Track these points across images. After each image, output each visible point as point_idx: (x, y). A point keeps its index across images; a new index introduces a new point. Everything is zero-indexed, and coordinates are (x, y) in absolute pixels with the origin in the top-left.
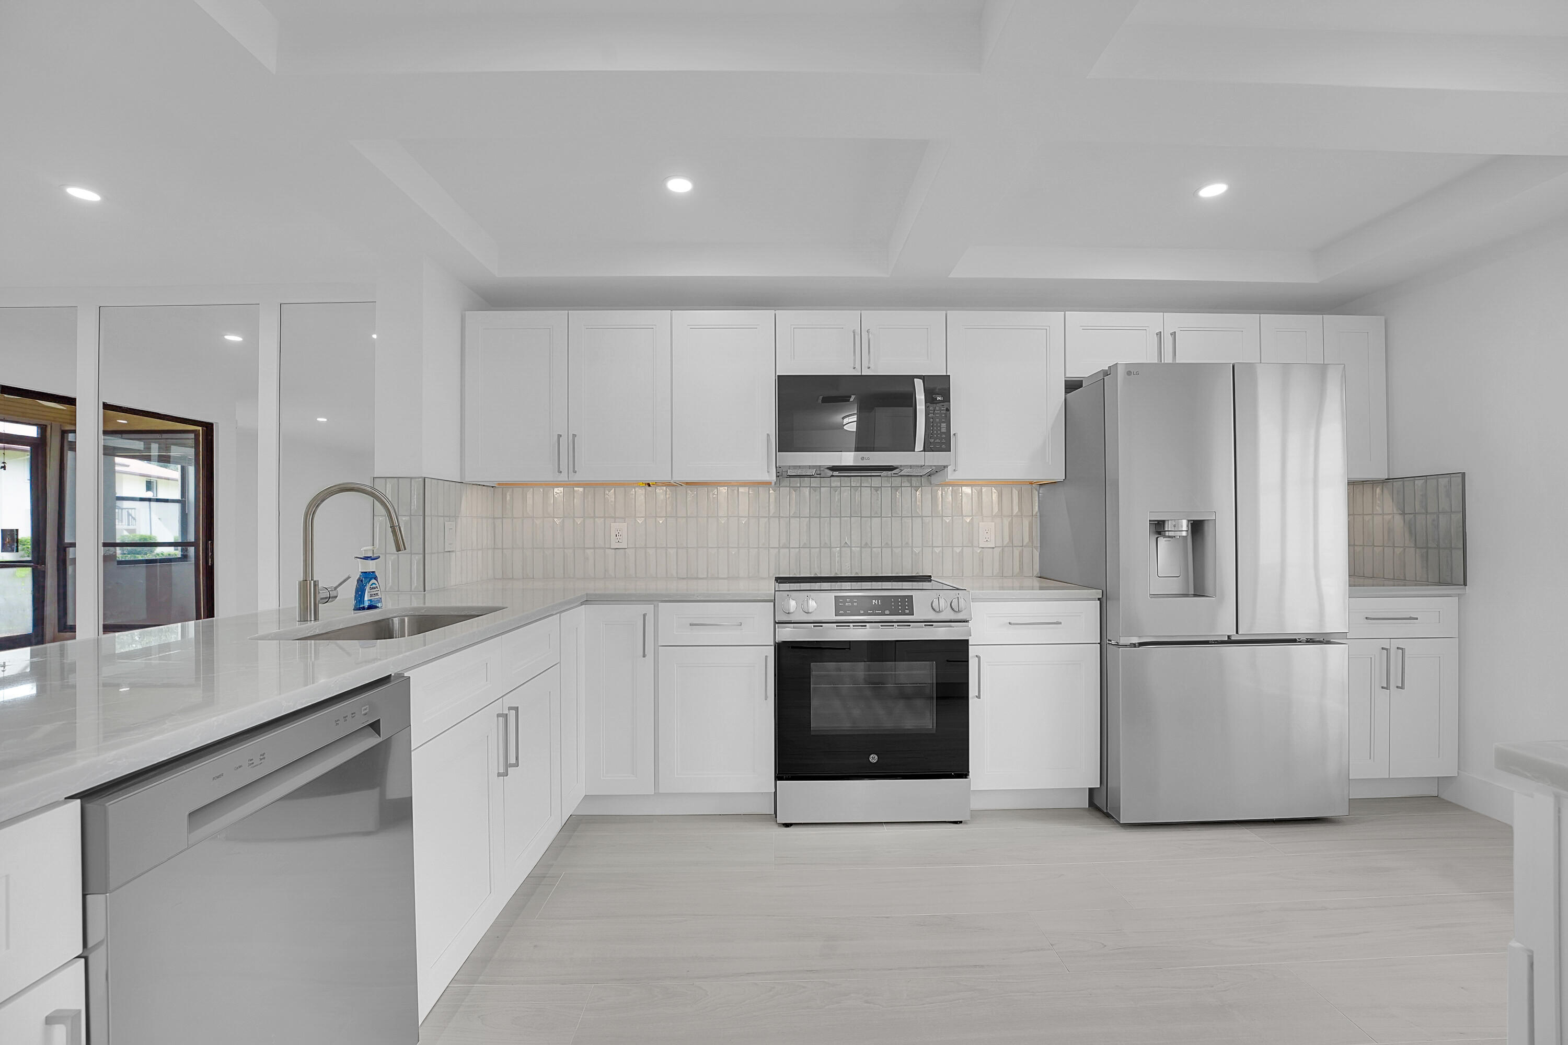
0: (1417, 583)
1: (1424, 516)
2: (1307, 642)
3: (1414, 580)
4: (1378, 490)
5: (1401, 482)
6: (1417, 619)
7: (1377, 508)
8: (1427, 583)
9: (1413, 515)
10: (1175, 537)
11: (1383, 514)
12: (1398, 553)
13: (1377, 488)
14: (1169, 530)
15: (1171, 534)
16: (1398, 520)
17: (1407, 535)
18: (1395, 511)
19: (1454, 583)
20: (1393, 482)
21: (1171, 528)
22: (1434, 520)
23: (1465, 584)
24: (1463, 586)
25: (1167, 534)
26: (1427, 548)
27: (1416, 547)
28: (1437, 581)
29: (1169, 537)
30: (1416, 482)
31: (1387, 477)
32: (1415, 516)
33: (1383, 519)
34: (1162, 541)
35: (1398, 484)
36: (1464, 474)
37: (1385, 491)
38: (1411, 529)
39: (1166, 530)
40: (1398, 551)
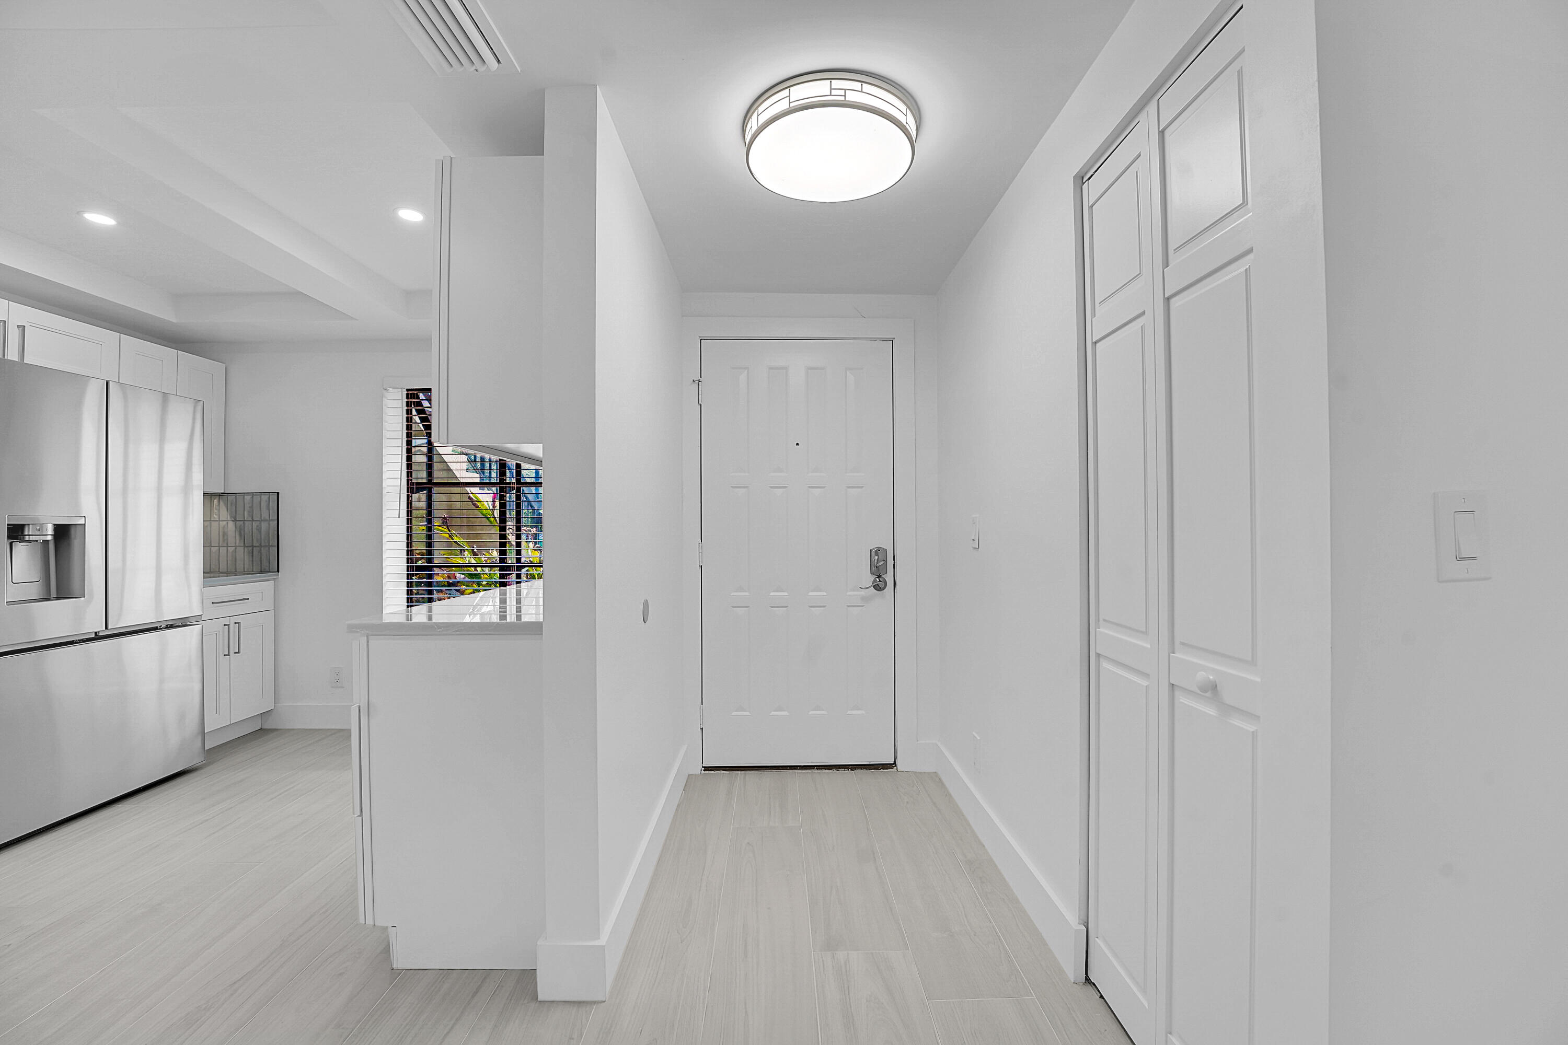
0: (244, 573)
1: (250, 523)
2: (166, 628)
3: (243, 571)
4: (216, 501)
5: (234, 496)
6: (248, 599)
7: (215, 516)
8: (252, 572)
9: (242, 522)
10: (37, 541)
11: (219, 521)
12: (231, 551)
13: (214, 499)
14: (30, 534)
15: (32, 538)
16: (231, 525)
17: (238, 537)
18: (229, 519)
19: (271, 571)
20: (228, 495)
21: (32, 532)
22: (257, 526)
23: (278, 571)
24: (277, 573)
25: (27, 538)
26: (253, 546)
27: (245, 546)
28: (260, 571)
29: (29, 541)
30: (246, 497)
31: (223, 492)
32: (244, 523)
33: (219, 524)
34: (19, 547)
35: (231, 498)
36: (278, 493)
37: (221, 503)
38: (241, 532)
39: (26, 534)
40: (231, 549)
